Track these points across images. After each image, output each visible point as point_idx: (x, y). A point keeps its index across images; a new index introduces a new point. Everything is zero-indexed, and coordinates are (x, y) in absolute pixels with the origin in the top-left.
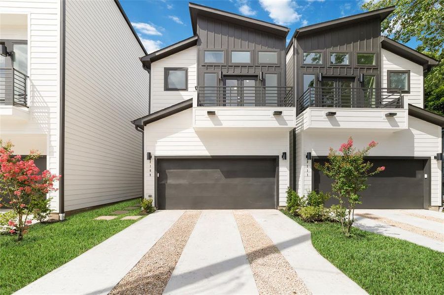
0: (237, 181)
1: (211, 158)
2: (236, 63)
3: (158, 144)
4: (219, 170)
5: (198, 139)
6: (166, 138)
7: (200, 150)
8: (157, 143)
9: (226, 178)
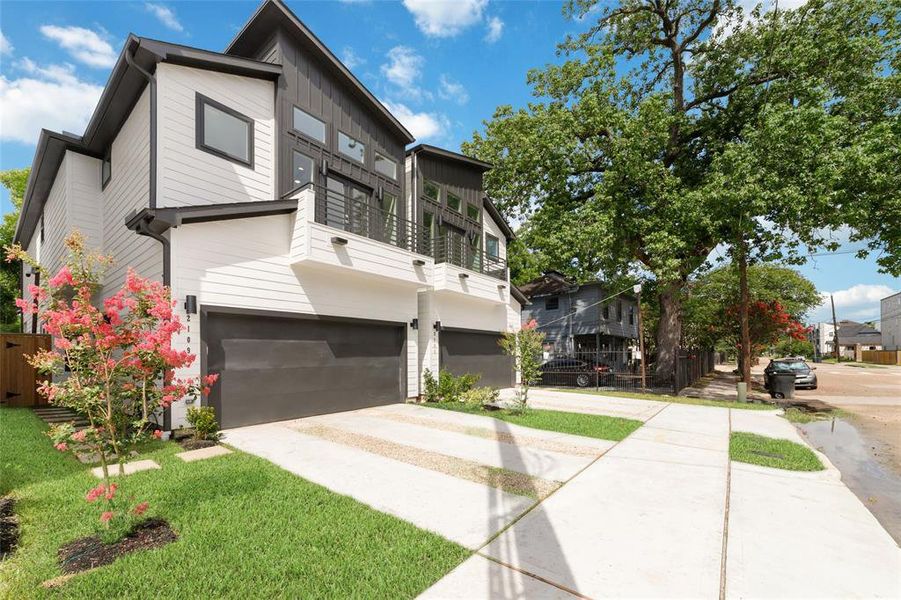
0: (352, 362)
1: (317, 318)
2: (346, 156)
3: (209, 277)
4: (325, 342)
5: (296, 281)
6: (228, 267)
7: (296, 301)
8: (204, 276)
9: (337, 357)
